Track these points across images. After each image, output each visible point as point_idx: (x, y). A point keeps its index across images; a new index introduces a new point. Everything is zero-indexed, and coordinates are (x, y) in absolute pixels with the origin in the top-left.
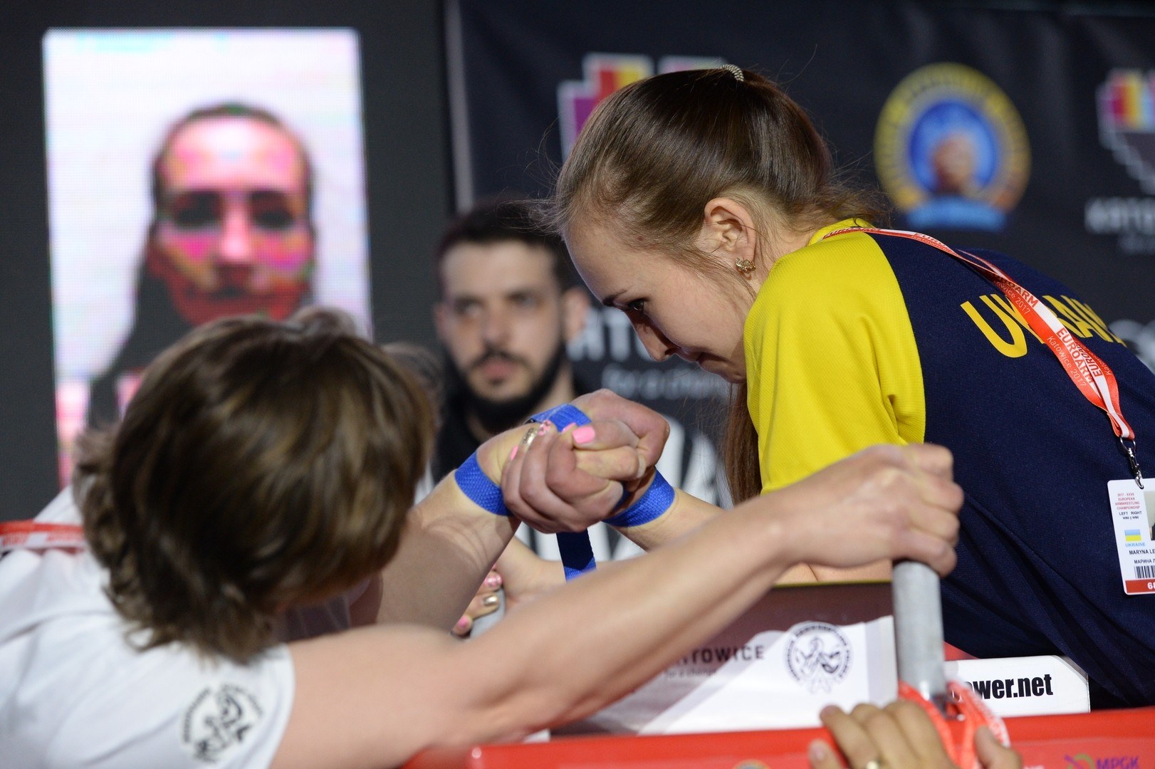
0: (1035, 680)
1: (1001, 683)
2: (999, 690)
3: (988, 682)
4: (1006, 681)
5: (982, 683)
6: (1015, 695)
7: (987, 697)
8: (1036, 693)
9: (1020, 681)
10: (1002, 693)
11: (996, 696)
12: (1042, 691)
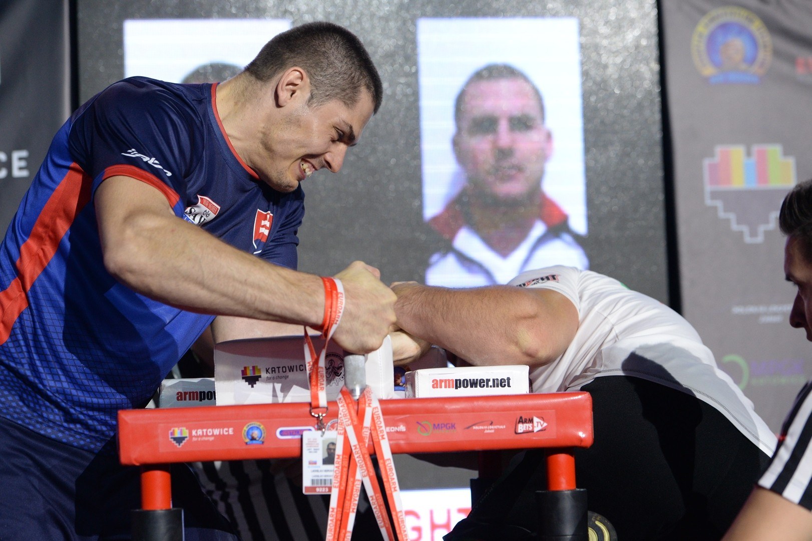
0: (501, 380)
1: (483, 380)
2: (482, 384)
3: (477, 380)
4: (487, 380)
5: (474, 380)
6: (491, 386)
7: (476, 387)
8: (501, 386)
9: (494, 380)
10: (484, 386)
11: (480, 386)
12: (505, 386)
